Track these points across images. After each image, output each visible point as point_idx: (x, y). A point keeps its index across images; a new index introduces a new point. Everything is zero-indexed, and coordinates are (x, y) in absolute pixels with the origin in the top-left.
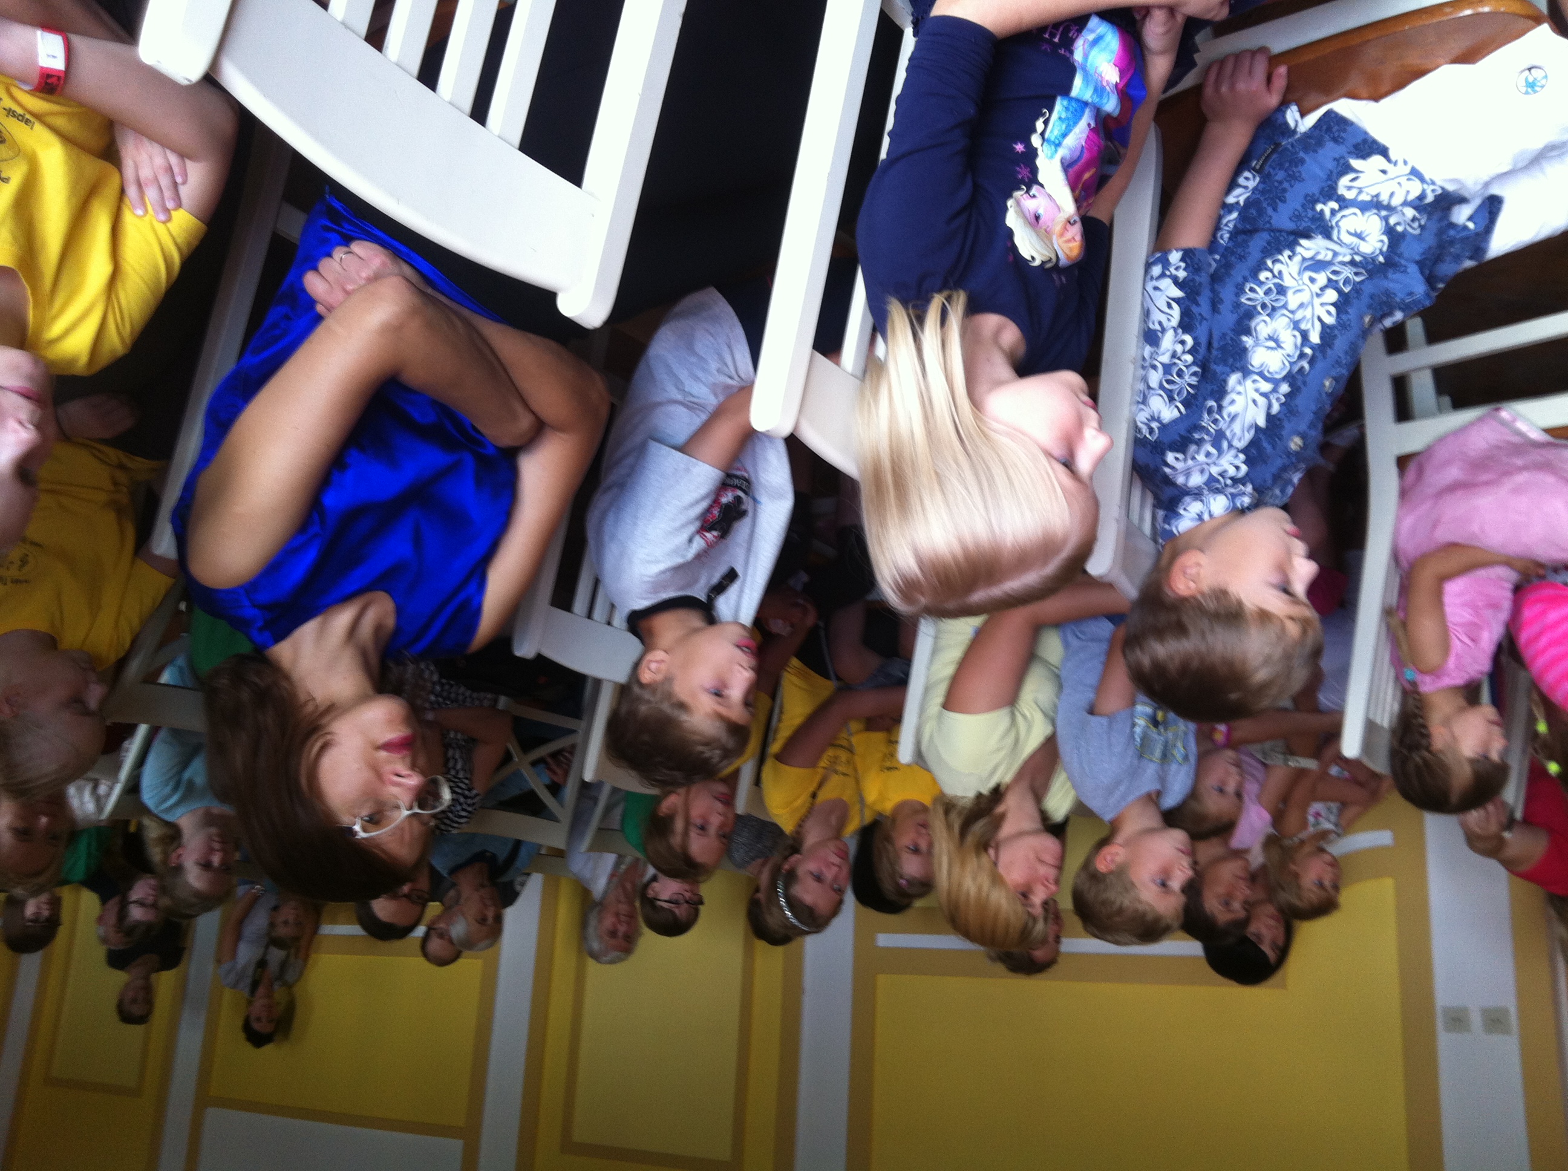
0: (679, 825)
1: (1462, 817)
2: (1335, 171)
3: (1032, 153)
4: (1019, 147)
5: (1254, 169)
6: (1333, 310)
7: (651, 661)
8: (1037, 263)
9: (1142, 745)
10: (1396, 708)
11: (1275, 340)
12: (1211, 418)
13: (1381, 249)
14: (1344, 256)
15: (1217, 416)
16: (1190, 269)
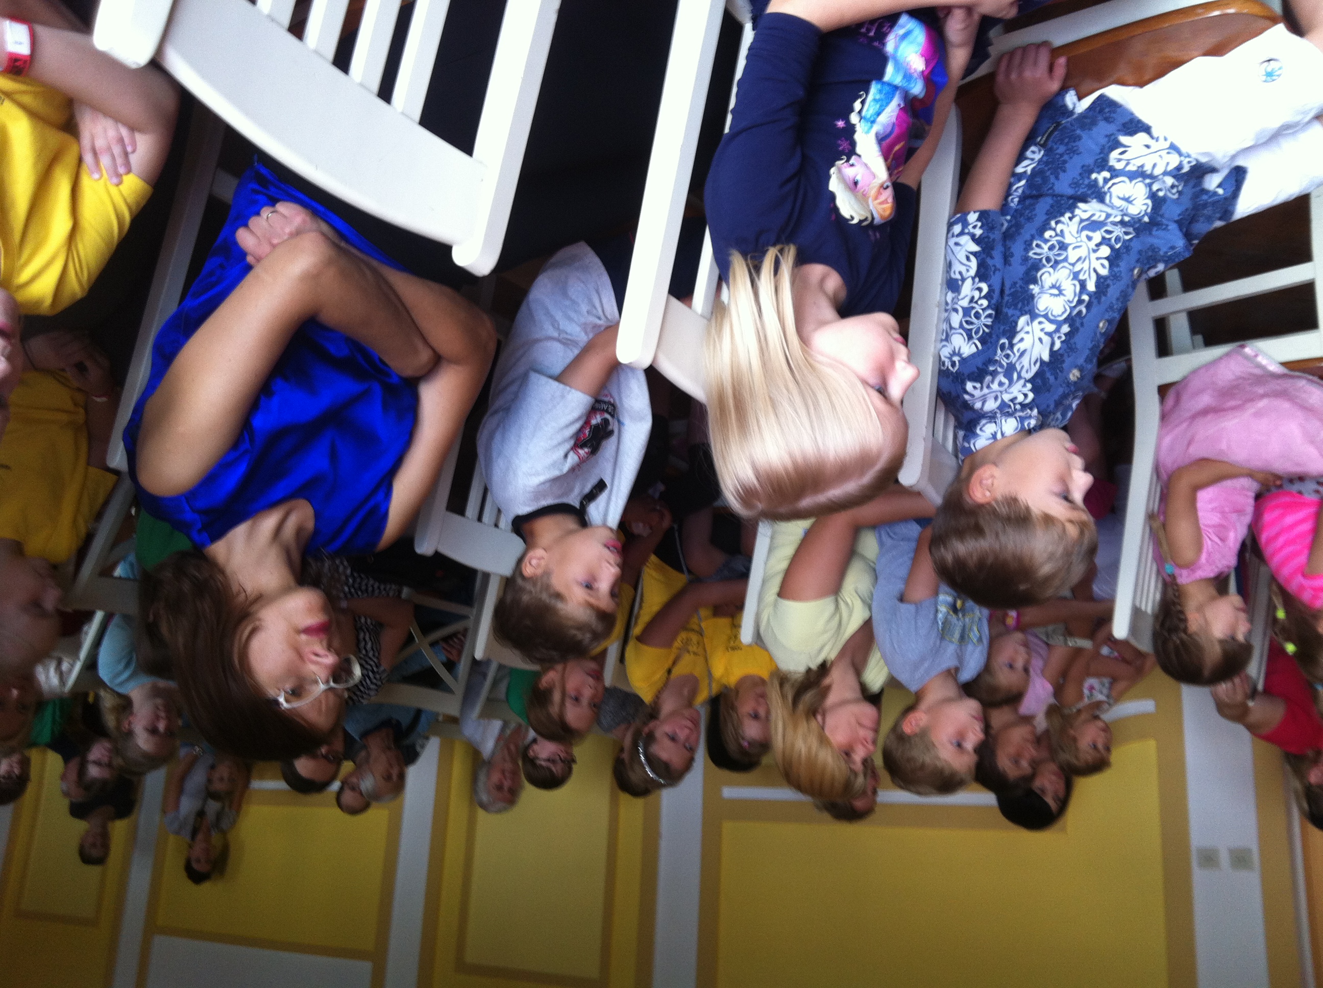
0: (557, 696)
1: (1213, 688)
2: (1107, 147)
3: (851, 129)
4: (840, 124)
5: (1039, 144)
6: (1106, 263)
7: (532, 558)
8: (855, 221)
9: (942, 630)
10: (1158, 596)
11: (1057, 288)
12: (1004, 353)
13: (1145, 211)
14: (1115, 217)
15: (1009, 352)
16: (985, 227)
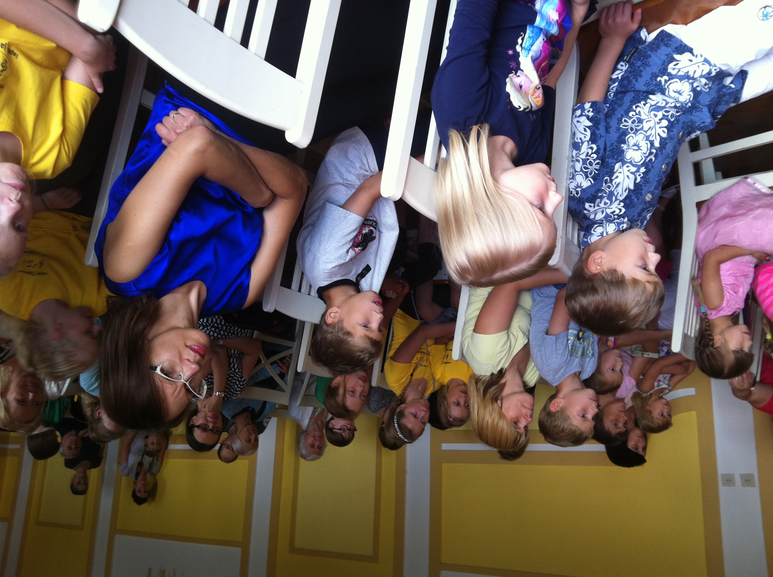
0: (341, 391)
1: (730, 380)
2: (666, 61)
3: (517, 55)
4: (511, 52)
5: (625, 61)
6: (666, 130)
7: (331, 313)
8: (522, 109)
9: (572, 349)
10: (698, 327)
11: (638, 147)
12: (607, 185)
13: (689, 99)
14: (671, 104)
15: (610, 184)
16: (595, 111)
